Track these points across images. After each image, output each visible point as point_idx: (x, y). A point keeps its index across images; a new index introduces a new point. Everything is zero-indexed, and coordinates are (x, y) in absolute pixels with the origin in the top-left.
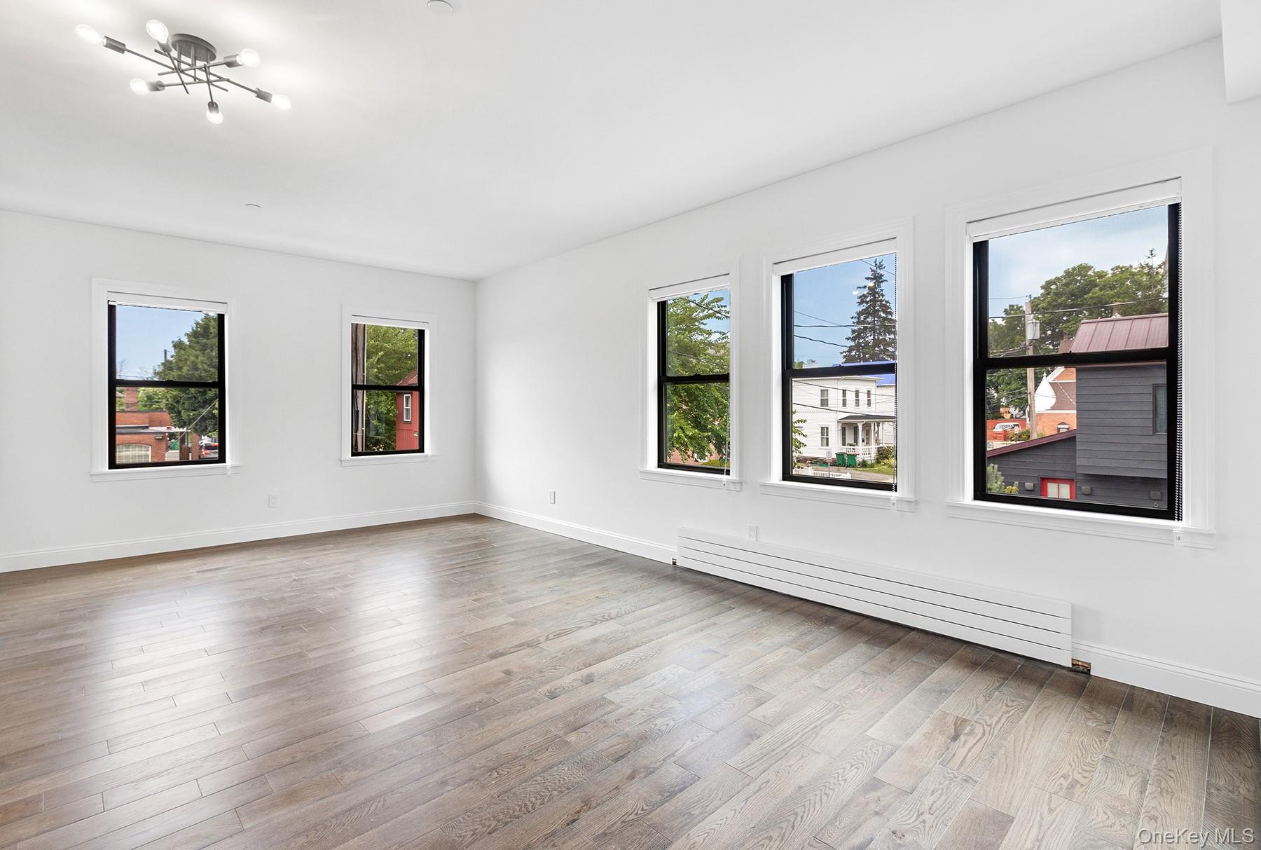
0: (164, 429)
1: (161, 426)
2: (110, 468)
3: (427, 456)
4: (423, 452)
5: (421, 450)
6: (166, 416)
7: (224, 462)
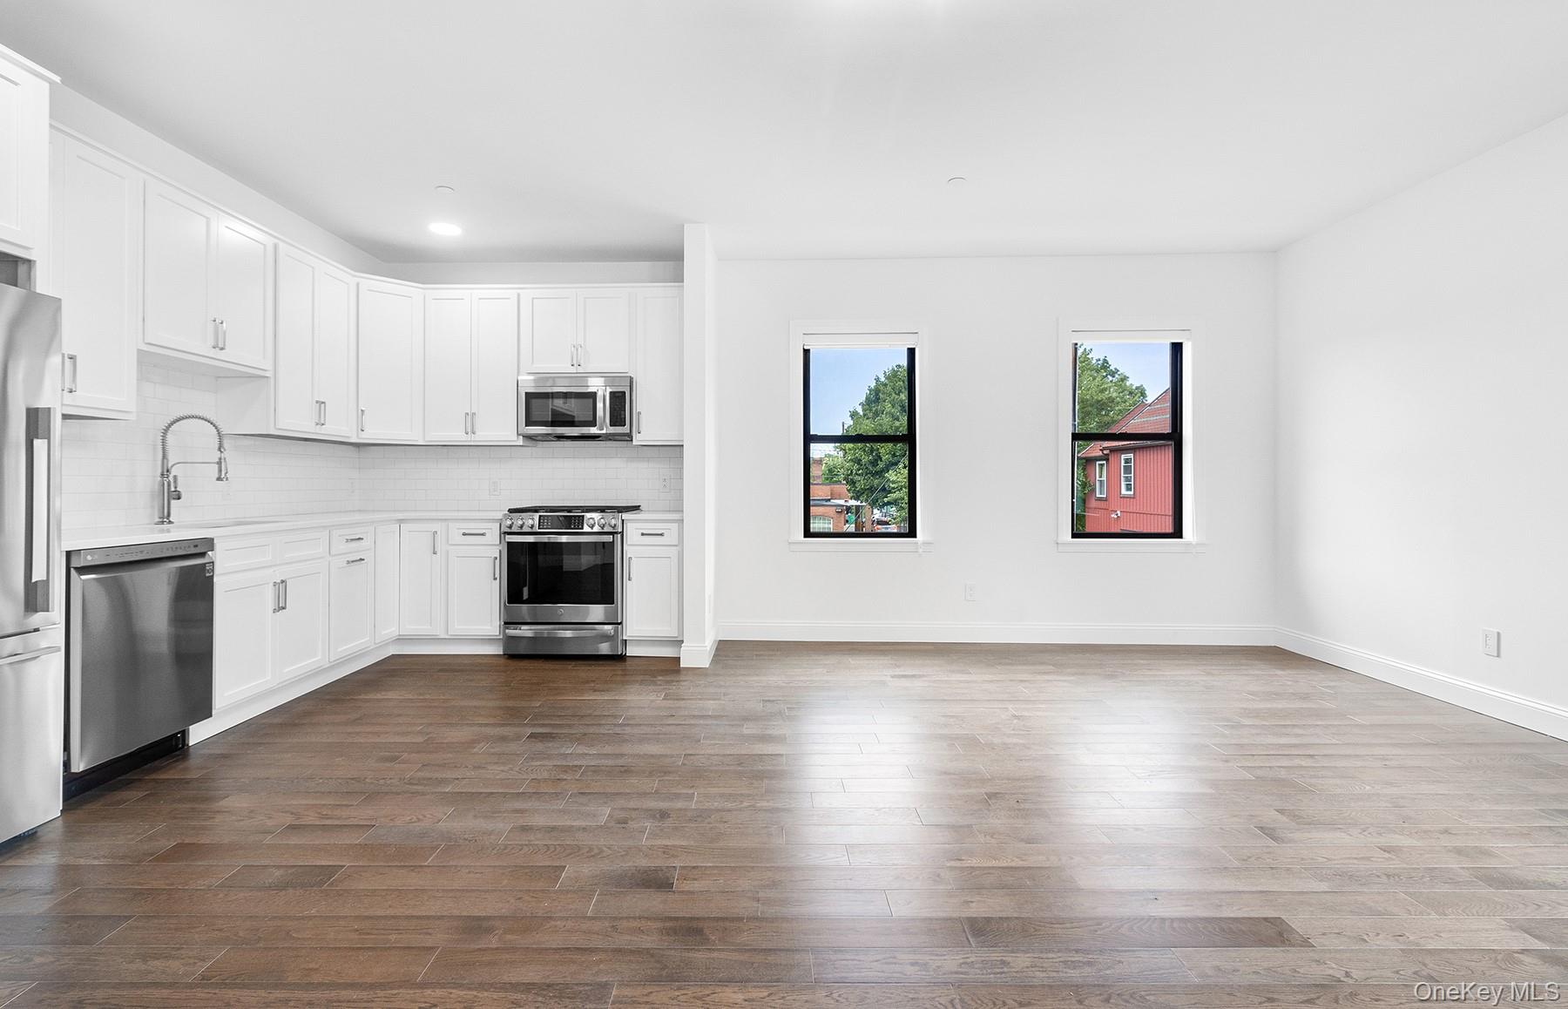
0: (841, 502)
1: (840, 499)
2: (805, 537)
3: (1189, 544)
4: (1181, 537)
5: (1177, 533)
6: (843, 488)
7: (915, 536)
